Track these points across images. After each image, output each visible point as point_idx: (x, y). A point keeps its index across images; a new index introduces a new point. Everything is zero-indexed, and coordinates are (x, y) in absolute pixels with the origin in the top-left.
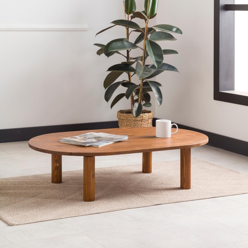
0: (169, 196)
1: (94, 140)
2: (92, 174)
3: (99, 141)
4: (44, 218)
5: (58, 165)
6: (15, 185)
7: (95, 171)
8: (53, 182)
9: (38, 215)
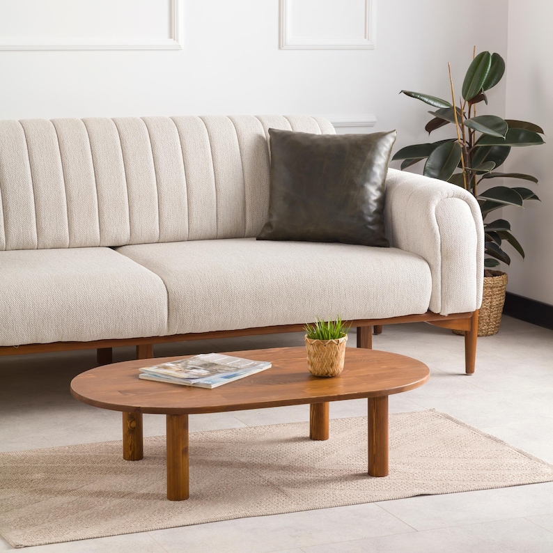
0: (337, 492)
1: (203, 372)
2: (181, 449)
3: (213, 373)
4: (80, 534)
5: (133, 424)
6: (53, 463)
7: (190, 443)
8: (125, 458)
9: (72, 528)
